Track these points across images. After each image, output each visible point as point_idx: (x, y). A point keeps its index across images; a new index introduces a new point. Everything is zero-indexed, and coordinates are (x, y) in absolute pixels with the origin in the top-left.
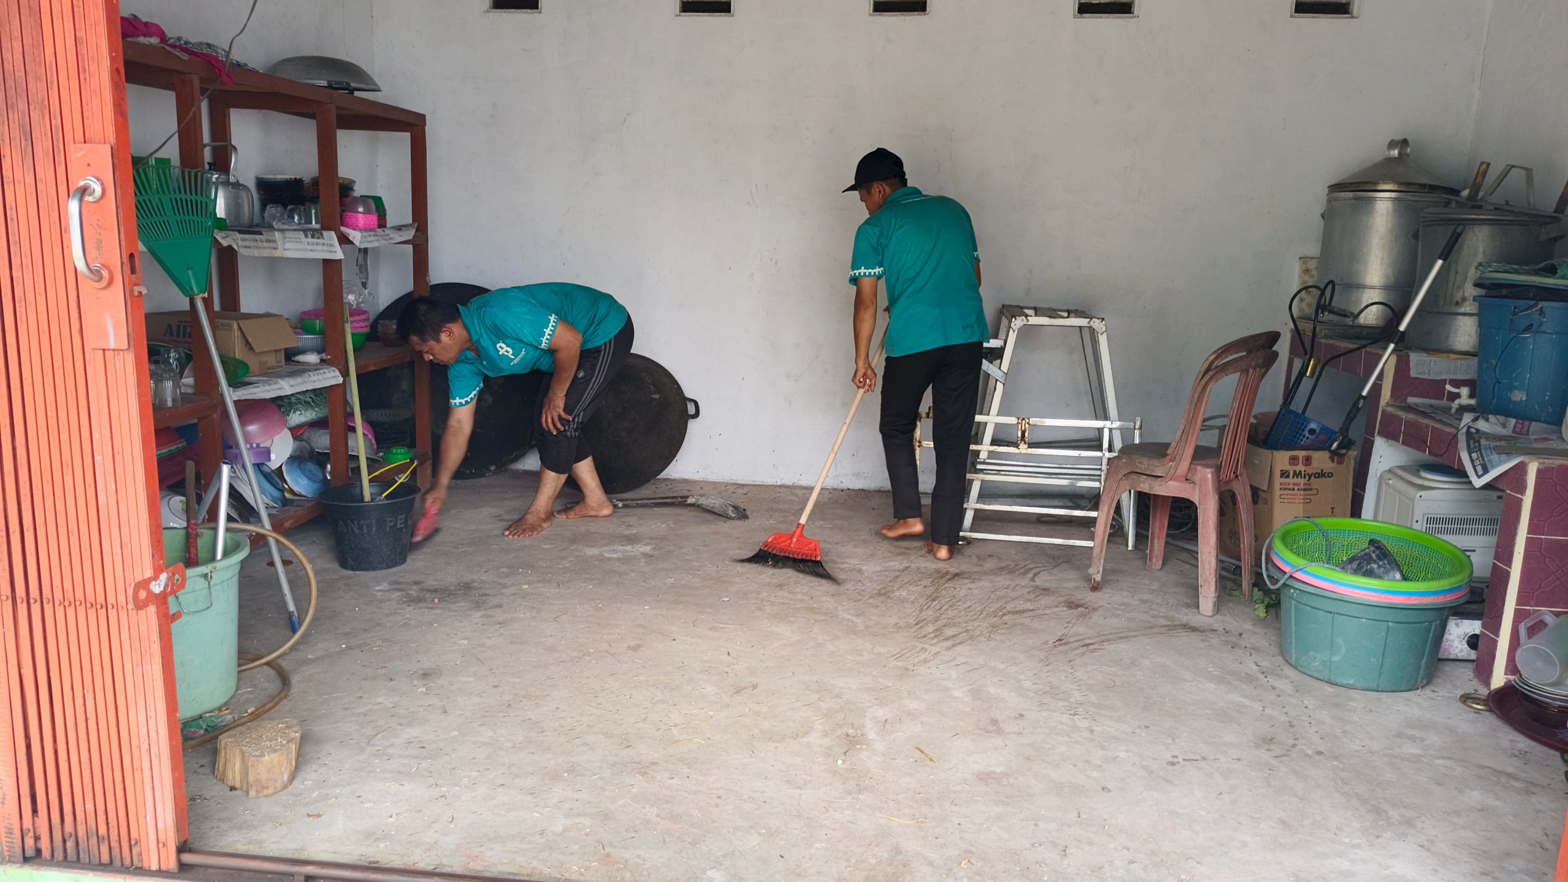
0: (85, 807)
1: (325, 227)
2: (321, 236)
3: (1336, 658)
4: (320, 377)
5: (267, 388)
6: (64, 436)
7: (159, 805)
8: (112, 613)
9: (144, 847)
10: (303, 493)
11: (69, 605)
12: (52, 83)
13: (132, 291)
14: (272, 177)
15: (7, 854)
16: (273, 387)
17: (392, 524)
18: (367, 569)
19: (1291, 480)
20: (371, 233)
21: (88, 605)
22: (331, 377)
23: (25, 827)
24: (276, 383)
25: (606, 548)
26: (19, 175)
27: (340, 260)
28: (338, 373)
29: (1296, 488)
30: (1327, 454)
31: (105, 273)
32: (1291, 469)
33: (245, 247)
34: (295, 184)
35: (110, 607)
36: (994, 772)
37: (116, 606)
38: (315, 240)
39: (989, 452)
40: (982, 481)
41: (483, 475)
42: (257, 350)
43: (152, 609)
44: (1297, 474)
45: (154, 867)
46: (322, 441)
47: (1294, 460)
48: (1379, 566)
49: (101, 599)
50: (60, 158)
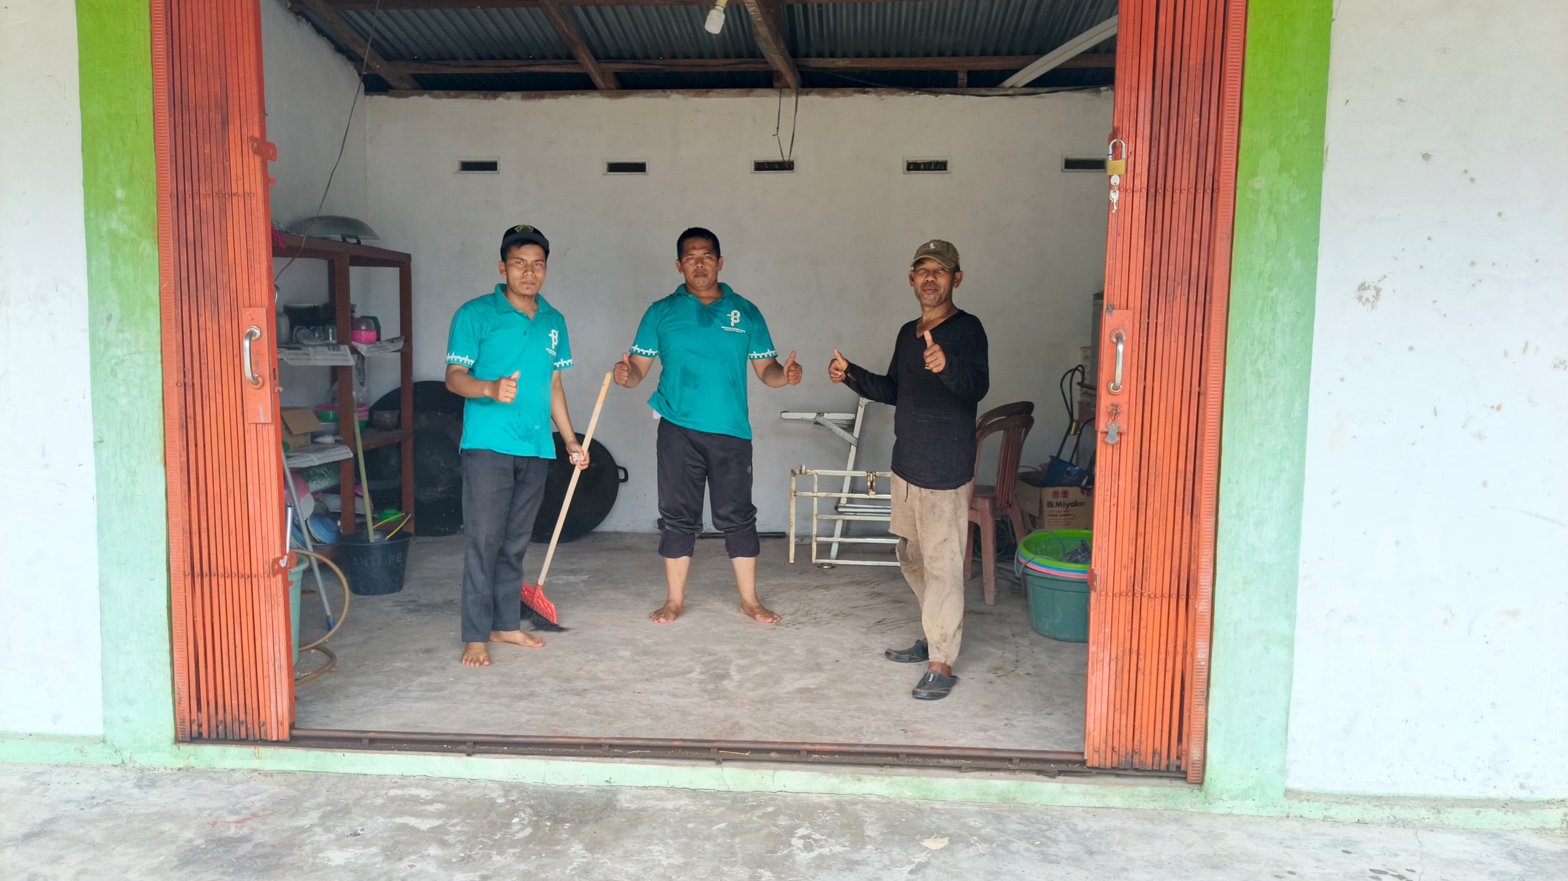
0: (232, 701)
1: (341, 342)
2: (339, 349)
3: (1057, 621)
4: (337, 453)
5: (303, 460)
6: (230, 475)
7: (279, 698)
8: (255, 580)
9: (268, 726)
10: (323, 540)
11: (228, 577)
12: (232, 274)
13: (274, 390)
14: (297, 305)
15: (180, 736)
16: (307, 459)
17: (393, 560)
18: (373, 594)
19: (1055, 509)
20: (373, 345)
21: (240, 576)
22: (344, 453)
23: (192, 718)
24: (308, 457)
25: (554, 578)
26: (209, 325)
27: (351, 366)
28: (349, 450)
29: (1059, 514)
30: (1078, 489)
31: (260, 380)
32: (1054, 500)
33: (291, 359)
34: (313, 311)
35: (253, 576)
36: (809, 688)
37: (257, 576)
38: (335, 352)
39: (848, 498)
40: (844, 521)
41: (455, 533)
42: (294, 433)
43: (279, 577)
44: (1059, 504)
45: (275, 739)
46: (334, 503)
47: (1055, 494)
48: (1082, 557)
49: (248, 572)
50: (235, 315)
